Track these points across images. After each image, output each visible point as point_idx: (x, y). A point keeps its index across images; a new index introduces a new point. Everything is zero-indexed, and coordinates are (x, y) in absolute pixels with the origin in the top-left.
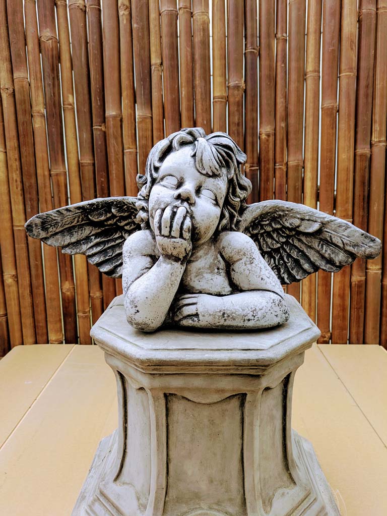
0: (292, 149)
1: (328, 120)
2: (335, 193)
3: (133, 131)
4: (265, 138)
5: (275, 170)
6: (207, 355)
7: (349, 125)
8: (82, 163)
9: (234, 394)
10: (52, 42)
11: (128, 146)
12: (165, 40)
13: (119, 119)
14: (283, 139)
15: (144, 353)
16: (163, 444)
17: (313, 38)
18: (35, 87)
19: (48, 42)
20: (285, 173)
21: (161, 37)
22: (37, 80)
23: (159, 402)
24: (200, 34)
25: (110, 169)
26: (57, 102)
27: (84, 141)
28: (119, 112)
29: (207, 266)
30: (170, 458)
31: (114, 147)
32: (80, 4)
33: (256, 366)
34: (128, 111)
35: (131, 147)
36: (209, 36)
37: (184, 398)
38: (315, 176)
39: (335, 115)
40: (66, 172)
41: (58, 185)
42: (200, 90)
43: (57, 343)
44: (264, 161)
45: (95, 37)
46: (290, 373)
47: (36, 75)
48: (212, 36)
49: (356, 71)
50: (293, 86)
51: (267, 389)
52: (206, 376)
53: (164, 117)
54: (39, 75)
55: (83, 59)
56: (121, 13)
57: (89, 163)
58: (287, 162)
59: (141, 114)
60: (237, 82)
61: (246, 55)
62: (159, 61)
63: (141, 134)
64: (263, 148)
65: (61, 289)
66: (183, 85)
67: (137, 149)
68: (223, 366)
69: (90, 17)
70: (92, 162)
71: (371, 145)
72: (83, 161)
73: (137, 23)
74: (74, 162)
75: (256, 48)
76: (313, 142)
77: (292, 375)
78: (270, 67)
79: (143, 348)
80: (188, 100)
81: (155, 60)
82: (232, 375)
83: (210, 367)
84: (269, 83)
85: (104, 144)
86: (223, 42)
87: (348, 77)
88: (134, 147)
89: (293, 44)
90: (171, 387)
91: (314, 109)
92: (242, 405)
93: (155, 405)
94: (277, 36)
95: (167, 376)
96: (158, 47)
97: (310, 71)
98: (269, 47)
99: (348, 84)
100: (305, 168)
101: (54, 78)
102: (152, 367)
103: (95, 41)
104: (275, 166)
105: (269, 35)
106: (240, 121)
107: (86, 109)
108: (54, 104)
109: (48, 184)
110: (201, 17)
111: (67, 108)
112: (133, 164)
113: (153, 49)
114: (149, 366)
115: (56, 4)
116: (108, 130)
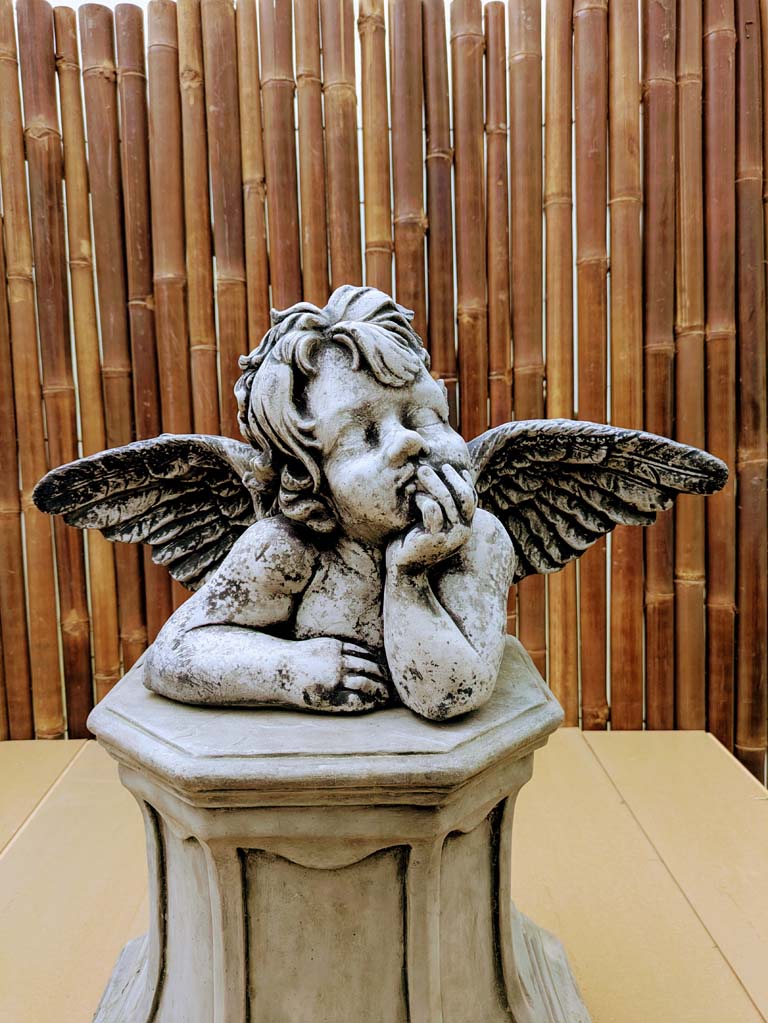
0: (521, 342)
1: (590, 287)
3: (209, 311)
4: (468, 322)
5: (489, 383)
6: (322, 767)
7: (631, 298)
8: (107, 373)
9: (386, 847)
10: (49, 139)
11: (198, 338)
12: (271, 137)
13: (181, 285)
14: (503, 323)
15: (192, 765)
16: (238, 959)
17: (558, 132)
18: (13, 225)
19: (40, 139)
20: (509, 390)
21: (262, 130)
22: (17, 211)
23: (226, 868)
24: (339, 125)
25: (163, 382)
26: (57, 255)
27: (112, 329)
28: (181, 273)
30: (254, 987)
31: (170, 341)
32: (104, 68)
33: (427, 787)
34: (198, 271)
35: (204, 340)
36: (355, 128)
37: (279, 857)
38: (568, 395)
39: (603, 278)
40: (73, 391)
41: (58, 417)
42: (339, 230)
43: (51, 736)
44: (468, 367)
45: (134, 131)
46: (506, 798)
47: (16, 203)
48: (363, 129)
49: (641, 193)
50: (521, 222)
51: (455, 835)
52: (324, 811)
53: (269, 282)
54: (21, 203)
55: (110, 172)
56: (184, 84)
57: (120, 372)
58: (513, 369)
59: (223, 277)
60: (411, 215)
61: (429, 165)
62: (258, 176)
63: (224, 316)
64: (466, 342)
65: (62, 626)
66: (307, 220)
67: (215, 344)
68: (358, 788)
69: (126, 94)
70: (127, 370)
71: (676, 335)
72: (108, 369)
73: (216, 104)
74: (90, 370)
75: (447, 149)
76: (562, 329)
77: (509, 803)
78: (476, 188)
79: (190, 754)
80: (317, 249)
81: (251, 174)
82: (377, 807)
83: (331, 792)
84: (473, 217)
85: (150, 334)
86: (384, 140)
87: (627, 205)
88: (211, 340)
89: (519, 142)
90: (252, 835)
91: (562, 265)
92: (403, 869)
93: (219, 875)
94: (488, 127)
95: (242, 812)
96: (257, 150)
97: (553, 194)
98: (474, 149)
99: (627, 218)
100: (549, 378)
101: (51, 208)
102: (207, 794)
103: (133, 137)
104: (489, 375)
105: (471, 127)
106: (420, 289)
107: (116, 267)
108: (52, 259)
109: (36, 414)
110: (340, 93)
111: (78, 265)
112: (207, 372)
113: (246, 153)
114: (201, 791)
115: (57, 69)
116: (159, 307)
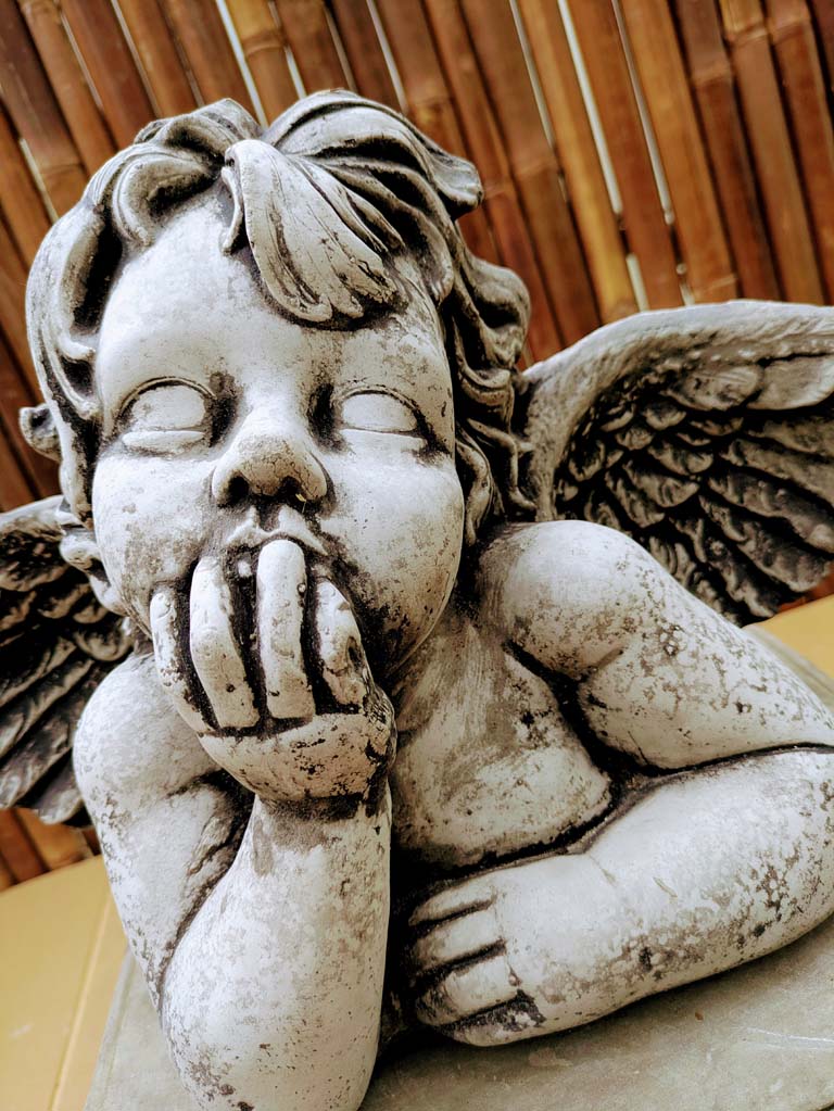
0: (514, 128)
2: (668, 218)
4: (429, 121)
5: (485, 206)
14: (481, 107)
20: (515, 208)
29: (479, 730)
38: (600, 189)
58: (512, 172)
59: (47, 165)
71: (728, 47)
80: (168, 75)
100: (567, 172)
